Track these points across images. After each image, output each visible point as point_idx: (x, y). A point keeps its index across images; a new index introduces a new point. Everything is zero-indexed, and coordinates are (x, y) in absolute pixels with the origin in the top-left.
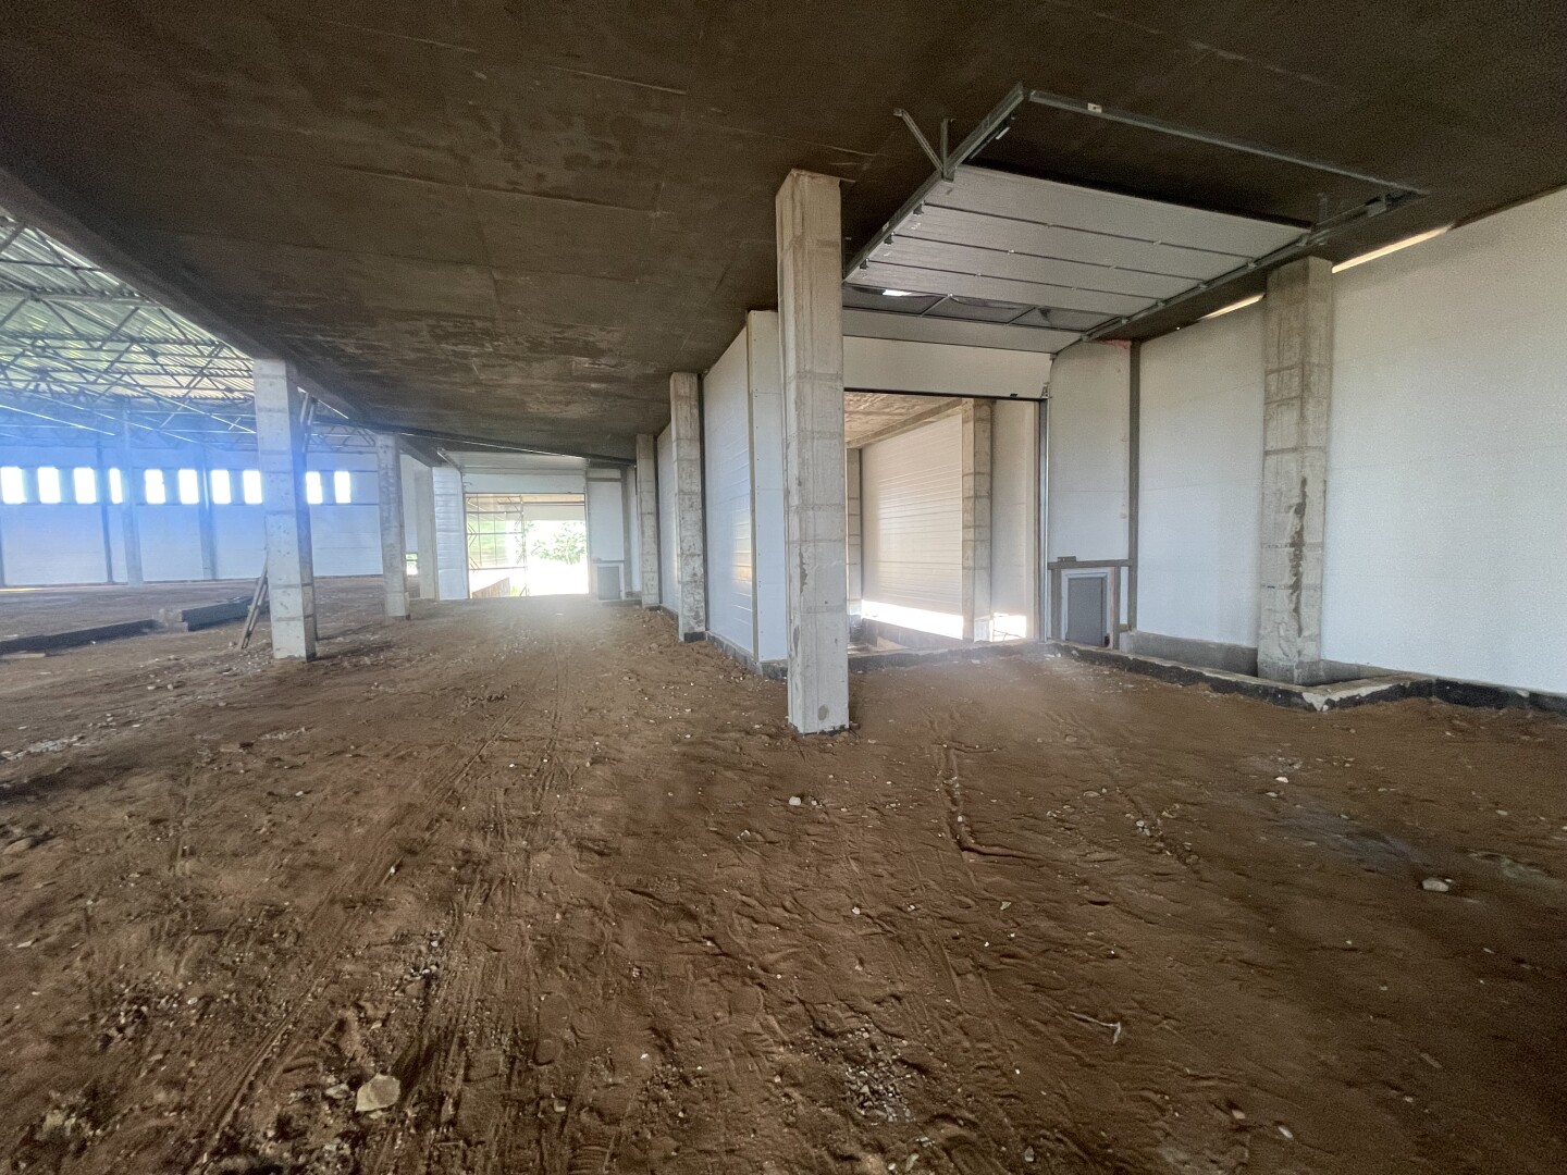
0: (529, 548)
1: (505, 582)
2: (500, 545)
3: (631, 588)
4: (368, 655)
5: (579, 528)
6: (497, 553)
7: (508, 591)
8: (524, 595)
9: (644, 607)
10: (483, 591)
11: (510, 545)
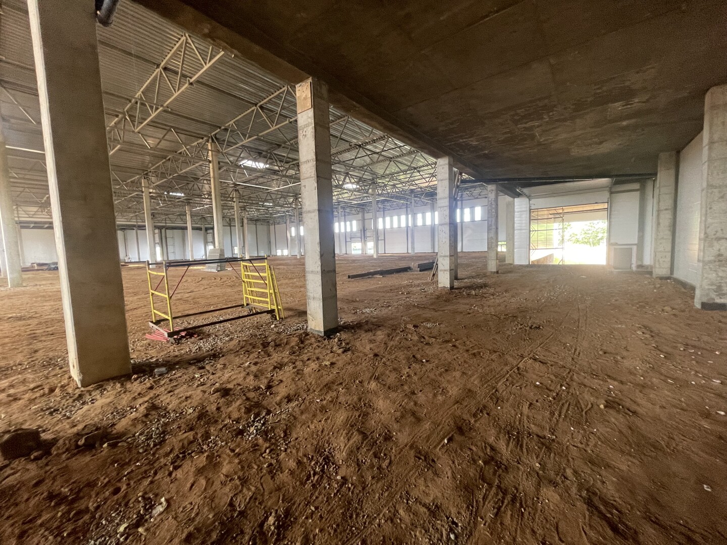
0: (567, 237)
1: (551, 256)
2: (550, 236)
3: (642, 262)
4: (475, 290)
5: (601, 225)
6: (547, 241)
7: (552, 260)
8: (561, 264)
9: (654, 276)
10: (538, 261)
11: (556, 236)
